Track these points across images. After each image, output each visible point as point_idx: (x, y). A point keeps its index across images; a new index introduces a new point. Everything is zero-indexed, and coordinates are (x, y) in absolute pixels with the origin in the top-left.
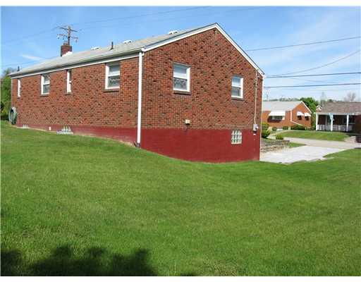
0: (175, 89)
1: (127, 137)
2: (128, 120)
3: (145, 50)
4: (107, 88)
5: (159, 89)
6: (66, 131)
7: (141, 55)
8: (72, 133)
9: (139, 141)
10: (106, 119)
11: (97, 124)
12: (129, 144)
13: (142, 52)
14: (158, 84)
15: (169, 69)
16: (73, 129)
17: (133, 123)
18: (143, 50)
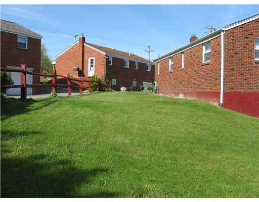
0: (256, 59)
1: (215, 99)
2: (216, 85)
3: (226, 30)
4: (203, 62)
5: (240, 60)
6: (181, 96)
7: (222, 34)
8: (184, 98)
9: (221, 102)
10: (203, 86)
11: (198, 90)
12: (216, 104)
13: (223, 31)
14: (239, 55)
15: (250, 43)
16: (185, 94)
17: (219, 88)
18: (224, 29)
